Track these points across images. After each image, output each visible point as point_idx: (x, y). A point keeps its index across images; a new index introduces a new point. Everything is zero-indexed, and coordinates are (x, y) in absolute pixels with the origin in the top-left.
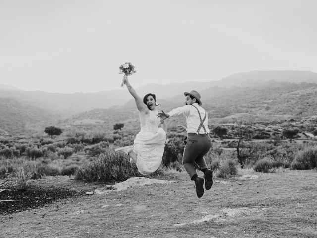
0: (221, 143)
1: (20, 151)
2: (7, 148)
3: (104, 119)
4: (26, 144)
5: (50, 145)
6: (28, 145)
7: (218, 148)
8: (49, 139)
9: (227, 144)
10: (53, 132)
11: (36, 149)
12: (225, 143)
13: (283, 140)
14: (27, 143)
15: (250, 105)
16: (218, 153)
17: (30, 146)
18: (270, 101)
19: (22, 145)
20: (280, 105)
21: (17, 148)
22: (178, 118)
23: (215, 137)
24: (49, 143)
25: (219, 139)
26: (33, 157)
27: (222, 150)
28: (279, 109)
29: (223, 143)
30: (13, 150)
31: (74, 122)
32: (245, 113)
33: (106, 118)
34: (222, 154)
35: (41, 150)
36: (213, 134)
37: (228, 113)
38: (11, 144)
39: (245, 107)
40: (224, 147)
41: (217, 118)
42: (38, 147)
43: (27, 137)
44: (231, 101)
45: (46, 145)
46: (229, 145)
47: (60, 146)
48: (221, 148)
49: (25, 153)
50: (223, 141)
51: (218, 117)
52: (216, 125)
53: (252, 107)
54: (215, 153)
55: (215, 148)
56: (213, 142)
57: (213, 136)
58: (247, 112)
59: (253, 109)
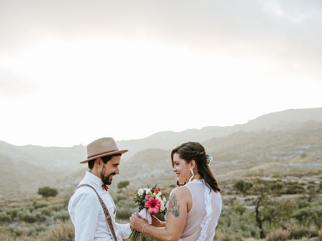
0: (243, 201)
1: (12, 217)
4: (17, 209)
5: (44, 208)
6: (20, 209)
7: (240, 206)
8: (44, 202)
9: (251, 202)
10: (47, 193)
11: (29, 213)
12: (249, 200)
14: (19, 207)
15: (282, 153)
16: (239, 213)
17: (22, 211)
18: (307, 147)
19: (13, 210)
20: (318, 151)
21: (8, 214)
23: (237, 193)
24: (43, 206)
25: (242, 195)
27: (245, 209)
29: (246, 200)
30: (4, 215)
31: (74, 180)
32: (275, 163)
35: (33, 215)
36: (233, 190)
37: (255, 164)
38: (2, 209)
39: (275, 155)
40: (248, 205)
41: (240, 171)
42: (31, 211)
43: (19, 200)
44: (259, 148)
45: (39, 209)
46: (253, 202)
47: (56, 210)
48: (244, 206)
49: (17, 218)
50: (246, 198)
51: (242, 168)
52: (238, 178)
53: (283, 155)
54: (236, 212)
55: (236, 207)
56: (235, 199)
57: (234, 192)
58: (277, 161)
59: (285, 158)
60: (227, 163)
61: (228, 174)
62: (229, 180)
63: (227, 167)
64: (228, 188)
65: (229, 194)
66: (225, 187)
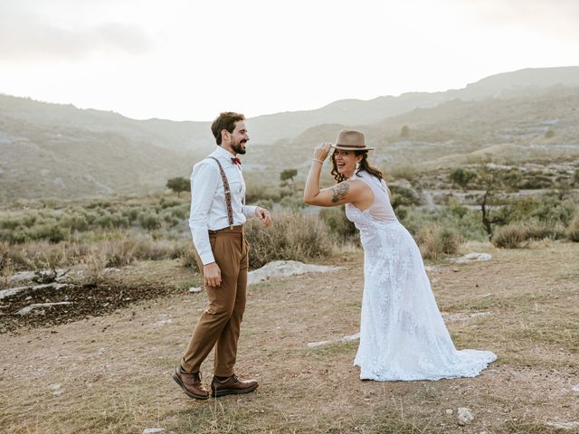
0: (463, 198)
1: (130, 220)
2: (108, 214)
3: (266, 163)
4: (137, 208)
5: (175, 208)
6: (141, 208)
7: (458, 205)
8: (175, 199)
9: (475, 199)
10: (181, 186)
12: (472, 197)
13: (575, 190)
14: (140, 205)
15: (517, 129)
16: (458, 215)
17: (144, 210)
18: (553, 122)
19: (132, 209)
20: (571, 127)
21: (124, 215)
22: (391, 157)
23: (454, 188)
24: (174, 204)
25: (461, 190)
26: (149, 229)
27: (466, 209)
28: (570, 135)
29: (467, 197)
30: (118, 217)
32: (508, 144)
33: (270, 159)
34: (465, 217)
35: (161, 216)
36: (450, 182)
37: (479, 146)
38: (115, 208)
39: (508, 133)
40: (470, 205)
41: (458, 155)
43: (139, 196)
44: (483, 124)
45: (169, 208)
46: (478, 201)
48: (464, 206)
49: (137, 222)
50: (468, 194)
51: (460, 152)
52: (455, 166)
53: (520, 134)
54: (454, 215)
55: (453, 207)
56: (451, 195)
57: (450, 185)
58: (512, 142)
59: (522, 137)
60: (437, 144)
61: (440, 160)
62: (441, 169)
63: (437, 149)
64: (441, 180)
65: (443, 188)
66: (436, 178)
